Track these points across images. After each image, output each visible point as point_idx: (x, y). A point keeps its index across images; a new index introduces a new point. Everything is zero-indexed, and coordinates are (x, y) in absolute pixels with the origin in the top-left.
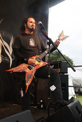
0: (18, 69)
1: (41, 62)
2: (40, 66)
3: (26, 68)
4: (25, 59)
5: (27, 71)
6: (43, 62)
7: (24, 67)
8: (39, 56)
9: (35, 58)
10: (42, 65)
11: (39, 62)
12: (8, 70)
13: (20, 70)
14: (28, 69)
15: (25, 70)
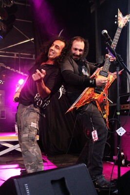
0: (82, 100)
1: (109, 75)
2: (110, 81)
3: (93, 95)
4: (91, 82)
5: (96, 98)
6: (112, 74)
7: (89, 95)
8: (102, 68)
9: (98, 73)
10: (112, 79)
11: (107, 77)
12: (70, 109)
13: (85, 102)
14: (96, 95)
15: (93, 98)
